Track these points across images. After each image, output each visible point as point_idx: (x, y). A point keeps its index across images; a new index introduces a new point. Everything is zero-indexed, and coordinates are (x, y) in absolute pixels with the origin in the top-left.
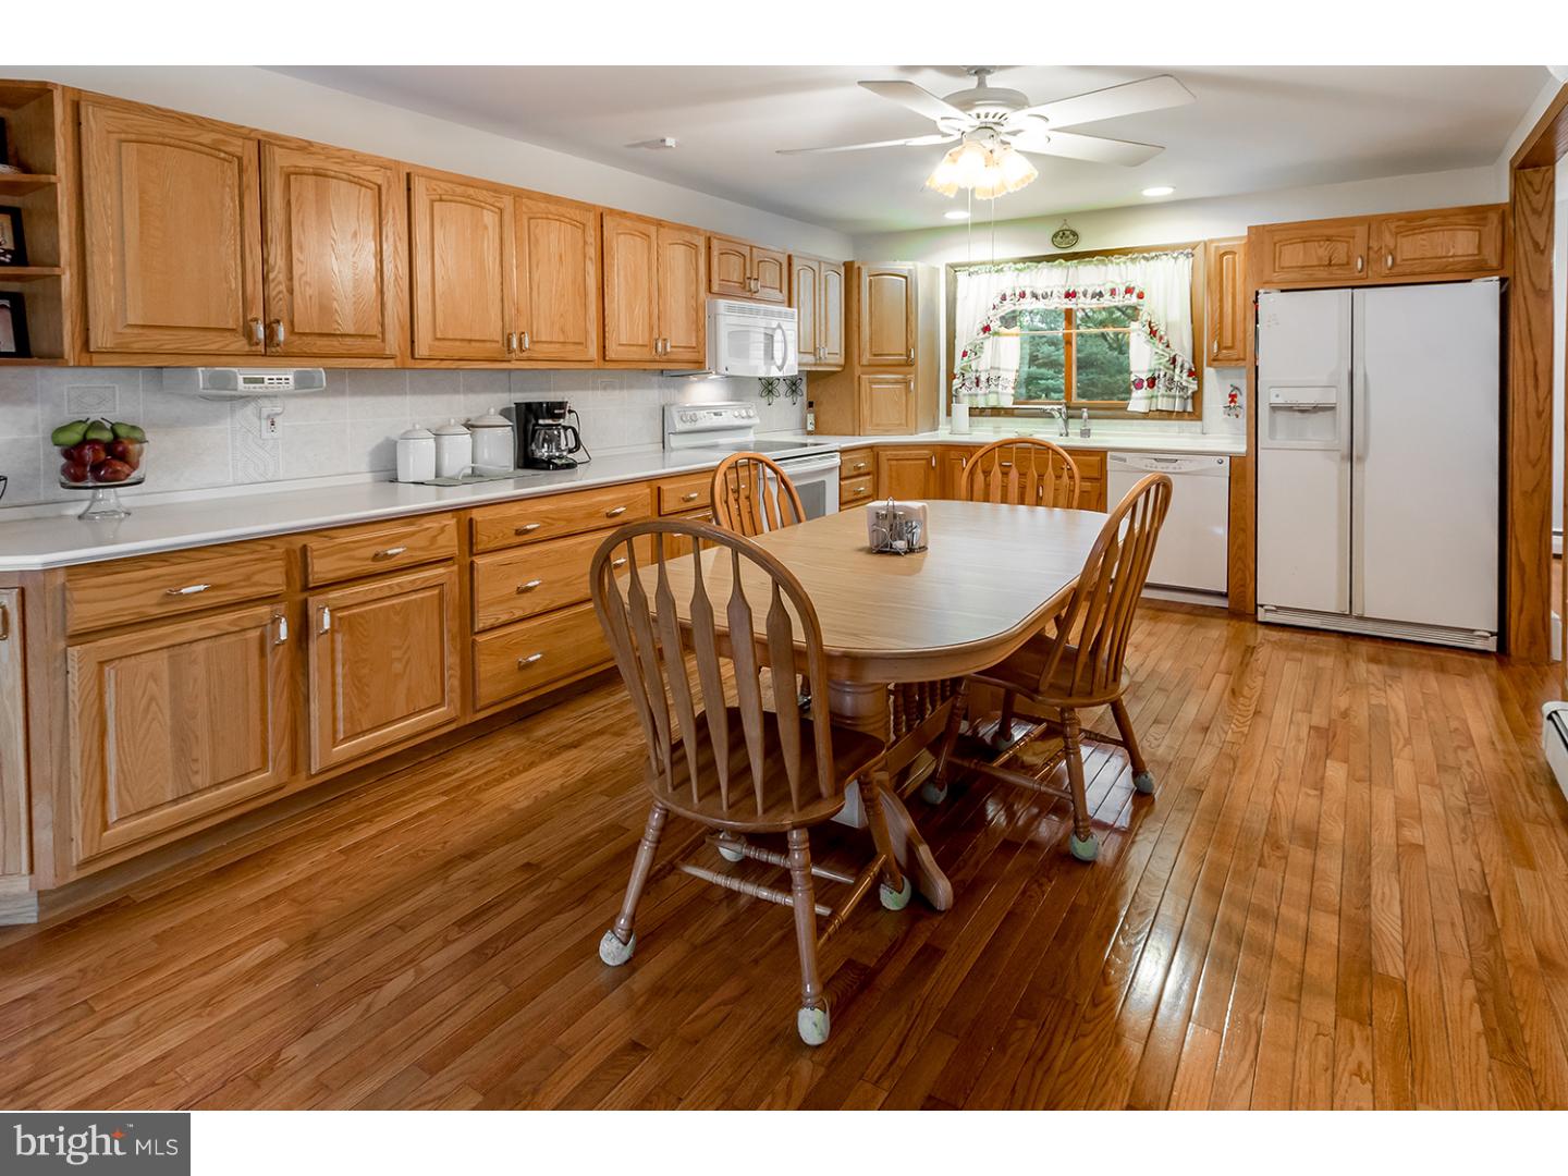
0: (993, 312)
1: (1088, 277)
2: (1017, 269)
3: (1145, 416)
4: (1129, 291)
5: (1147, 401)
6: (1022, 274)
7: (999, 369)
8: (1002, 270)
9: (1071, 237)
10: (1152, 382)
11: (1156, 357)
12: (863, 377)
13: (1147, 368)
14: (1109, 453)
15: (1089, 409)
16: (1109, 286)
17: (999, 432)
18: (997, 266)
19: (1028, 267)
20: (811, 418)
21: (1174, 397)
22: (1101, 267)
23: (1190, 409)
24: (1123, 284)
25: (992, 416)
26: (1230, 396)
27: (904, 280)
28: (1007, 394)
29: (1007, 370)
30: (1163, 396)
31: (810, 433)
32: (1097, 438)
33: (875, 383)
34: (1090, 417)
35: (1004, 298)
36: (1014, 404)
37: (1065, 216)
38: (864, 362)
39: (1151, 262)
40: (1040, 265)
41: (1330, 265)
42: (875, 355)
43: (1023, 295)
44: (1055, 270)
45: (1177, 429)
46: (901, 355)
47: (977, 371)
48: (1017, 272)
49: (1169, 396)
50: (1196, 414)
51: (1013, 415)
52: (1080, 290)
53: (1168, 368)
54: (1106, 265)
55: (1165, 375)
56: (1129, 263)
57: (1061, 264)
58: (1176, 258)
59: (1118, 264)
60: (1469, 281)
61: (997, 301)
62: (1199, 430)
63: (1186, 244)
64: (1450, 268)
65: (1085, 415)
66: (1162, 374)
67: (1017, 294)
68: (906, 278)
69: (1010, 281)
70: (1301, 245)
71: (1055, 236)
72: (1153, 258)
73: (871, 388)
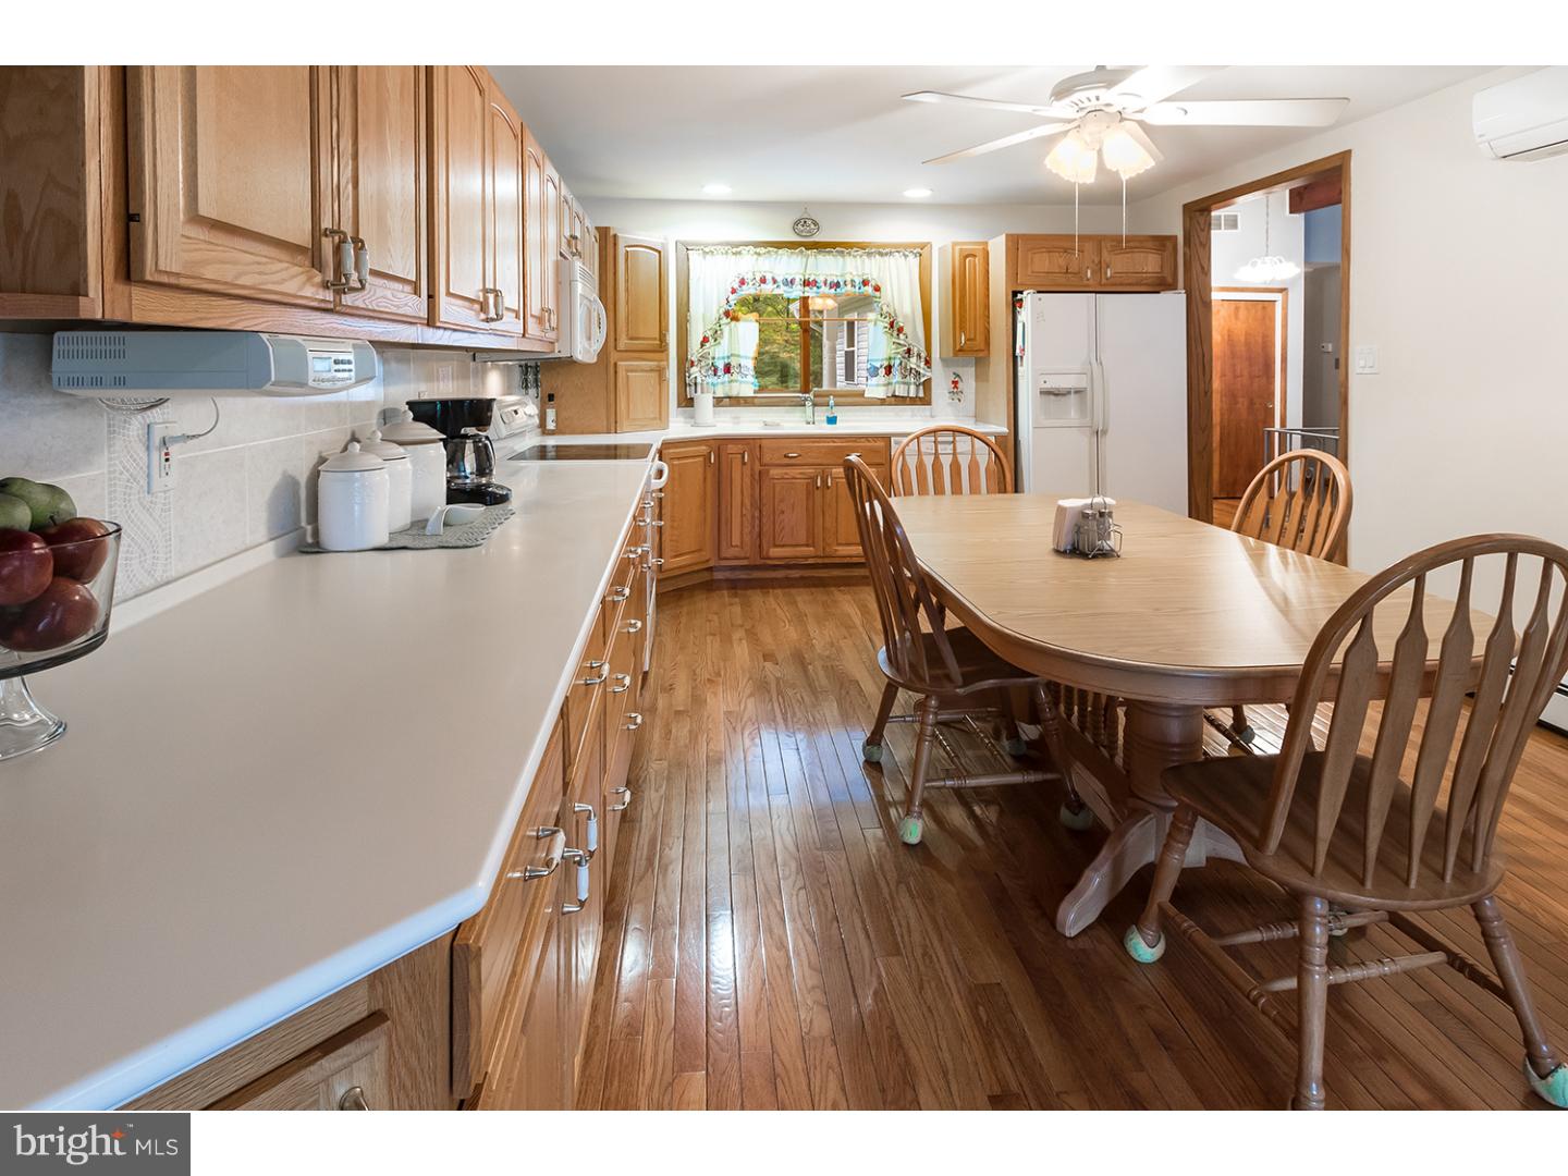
0: (732, 297)
1: (826, 267)
2: (756, 253)
3: (882, 402)
4: (865, 283)
5: (884, 388)
6: (761, 259)
7: (739, 356)
8: (740, 253)
9: (812, 226)
10: (889, 370)
11: (894, 347)
12: (619, 363)
13: (886, 356)
14: (892, 439)
15: (835, 396)
16: (848, 278)
17: (738, 423)
18: (735, 247)
19: (769, 252)
20: (551, 414)
21: (908, 384)
22: (840, 259)
23: (921, 395)
24: (859, 276)
25: (731, 406)
26: (953, 382)
27: (657, 254)
28: (747, 382)
29: (746, 358)
30: (898, 382)
31: (552, 433)
32: (845, 424)
33: (632, 371)
34: (836, 405)
35: (742, 282)
36: (755, 392)
37: (805, 205)
38: (621, 346)
39: (886, 258)
40: (780, 251)
41: (1067, 272)
42: (631, 339)
43: (763, 281)
44: (795, 256)
45: (910, 413)
46: (655, 339)
47: (714, 358)
48: (755, 256)
49: (904, 383)
50: (925, 401)
51: (754, 405)
52: (820, 279)
53: (904, 358)
54: (843, 256)
55: (901, 364)
56: (865, 257)
57: (801, 252)
58: (906, 256)
59: (855, 257)
60: (1158, 292)
61: (736, 286)
62: (928, 414)
63: (914, 243)
64: (1145, 282)
65: (832, 402)
66: (897, 362)
67: (758, 279)
68: (660, 252)
69: (750, 265)
70: (1046, 255)
71: (797, 223)
72: (886, 254)
73: (628, 376)
